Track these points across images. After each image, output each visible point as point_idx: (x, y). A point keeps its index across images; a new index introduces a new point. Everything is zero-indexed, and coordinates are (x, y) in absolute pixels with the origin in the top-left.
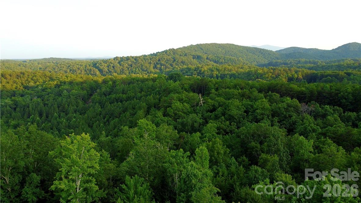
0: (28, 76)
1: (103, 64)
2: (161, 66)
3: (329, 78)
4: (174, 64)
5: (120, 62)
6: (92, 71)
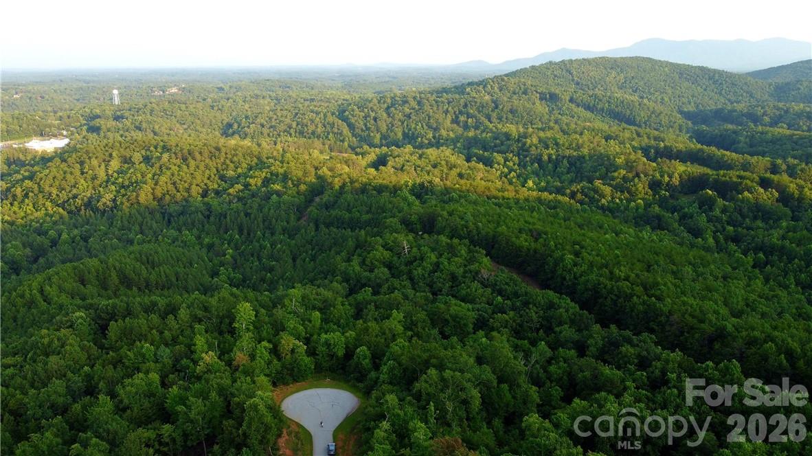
0: (226, 154)
1: (357, 112)
2: (468, 118)
3: (707, 193)
4: (494, 115)
5: (388, 108)
6: (336, 126)
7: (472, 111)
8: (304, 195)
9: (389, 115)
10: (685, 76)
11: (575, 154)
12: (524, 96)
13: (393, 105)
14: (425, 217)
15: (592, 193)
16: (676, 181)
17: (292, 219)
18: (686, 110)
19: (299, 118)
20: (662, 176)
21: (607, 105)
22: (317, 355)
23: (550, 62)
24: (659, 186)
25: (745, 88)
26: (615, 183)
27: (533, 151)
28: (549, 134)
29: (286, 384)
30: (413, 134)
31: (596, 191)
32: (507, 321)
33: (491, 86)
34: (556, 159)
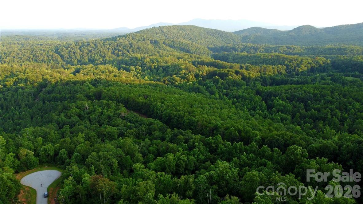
1: (64, 49)
2: (119, 52)
3: (216, 77)
4: (131, 50)
5: (80, 47)
6: (54, 57)
7: (120, 48)
8: (37, 88)
9: (81, 51)
10: (209, 33)
11: (165, 65)
12: (143, 41)
13: (82, 46)
14: (96, 93)
15: (172, 80)
16: (205, 74)
17: (31, 100)
18: (210, 47)
19: (34, 53)
20: (199, 72)
21: (178, 45)
22: (40, 156)
23: (154, 27)
24: (198, 76)
25: (232, 38)
26: (181, 76)
27: (148, 64)
28: (154, 57)
29: (24, 171)
30: (93, 59)
31: (174, 79)
32: (132, 132)
33: (129, 37)
34: (158, 67)
